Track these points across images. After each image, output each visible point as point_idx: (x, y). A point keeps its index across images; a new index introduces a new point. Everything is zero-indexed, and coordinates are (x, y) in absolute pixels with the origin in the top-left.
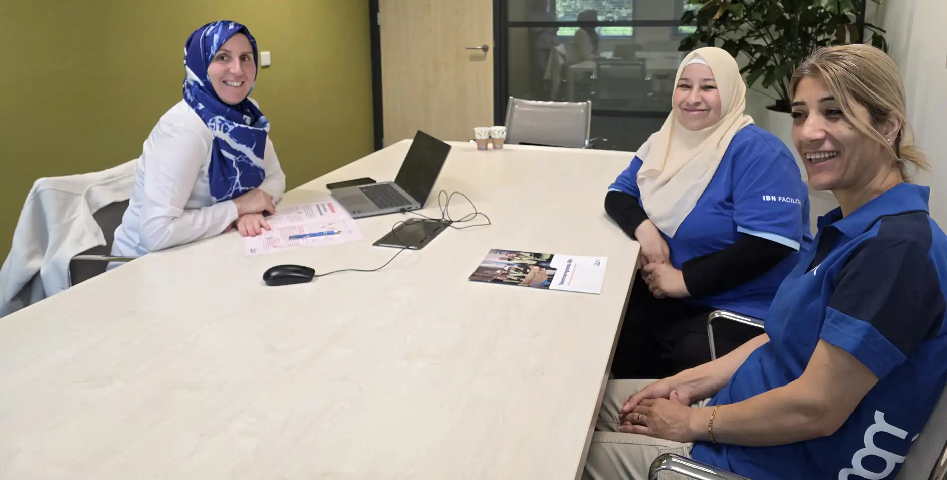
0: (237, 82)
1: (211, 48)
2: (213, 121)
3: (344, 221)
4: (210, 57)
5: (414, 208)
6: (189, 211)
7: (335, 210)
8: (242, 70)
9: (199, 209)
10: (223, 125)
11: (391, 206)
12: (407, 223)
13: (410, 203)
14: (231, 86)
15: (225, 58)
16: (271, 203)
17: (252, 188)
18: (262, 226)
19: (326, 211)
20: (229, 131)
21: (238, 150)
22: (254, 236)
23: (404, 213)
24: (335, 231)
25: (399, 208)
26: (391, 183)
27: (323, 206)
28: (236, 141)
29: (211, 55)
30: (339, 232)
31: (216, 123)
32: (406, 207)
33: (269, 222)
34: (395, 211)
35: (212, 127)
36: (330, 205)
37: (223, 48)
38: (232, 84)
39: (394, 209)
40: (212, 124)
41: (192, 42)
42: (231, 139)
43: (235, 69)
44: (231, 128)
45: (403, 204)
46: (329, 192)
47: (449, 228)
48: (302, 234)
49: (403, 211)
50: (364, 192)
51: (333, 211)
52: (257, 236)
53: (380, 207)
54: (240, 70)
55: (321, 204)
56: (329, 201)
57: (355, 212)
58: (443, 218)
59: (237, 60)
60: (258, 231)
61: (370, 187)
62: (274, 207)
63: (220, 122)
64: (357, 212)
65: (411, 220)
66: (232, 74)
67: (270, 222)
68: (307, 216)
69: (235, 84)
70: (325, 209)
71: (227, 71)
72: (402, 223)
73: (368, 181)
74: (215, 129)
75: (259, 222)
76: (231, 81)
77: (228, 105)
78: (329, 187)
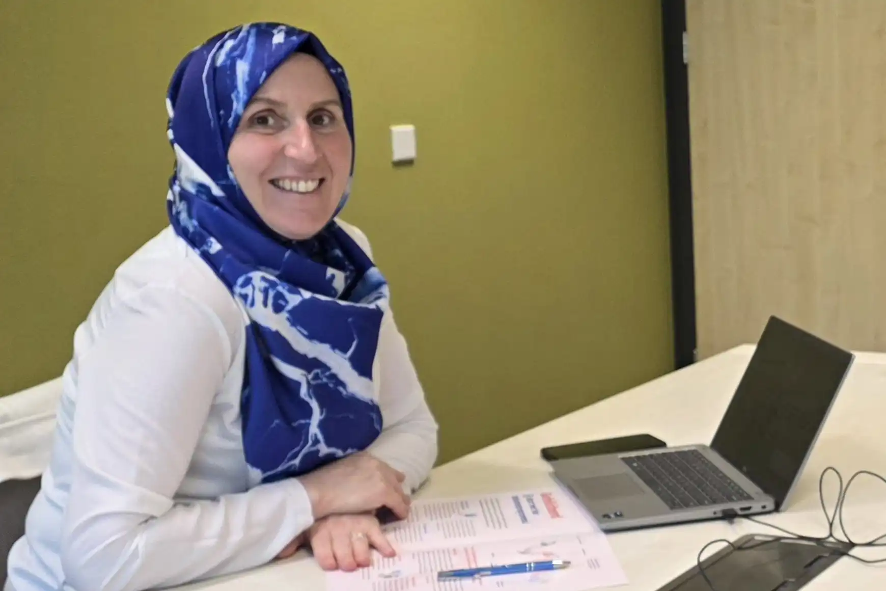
0: (306, 181)
1: (233, 96)
2: (248, 282)
3: (579, 538)
4: (231, 120)
5: (760, 510)
6: (187, 505)
7: (560, 510)
8: (317, 148)
9: (214, 499)
10: (271, 294)
11: (700, 503)
12: (738, 547)
13: (749, 498)
14: (291, 190)
15: (271, 121)
16: (398, 490)
17: (349, 451)
18: (372, 546)
19: (536, 512)
20: (289, 307)
21: (311, 355)
22: (351, 570)
23: (731, 522)
24: (556, 562)
25: (719, 508)
26: (704, 447)
27: (530, 499)
28: (306, 333)
29: (233, 115)
30: (566, 564)
31: (254, 288)
32: (736, 506)
33: (391, 536)
34: (711, 515)
35: (244, 297)
36: (547, 498)
37: (260, 95)
38: (294, 186)
39: (708, 511)
40: (244, 291)
41: (183, 82)
42: (293, 330)
43: (297, 146)
44: (294, 300)
45: (730, 499)
46: (547, 467)
47: (844, 560)
48: (473, 566)
49: (729, 516)
50: (633, 468)
51: (554, 512)
52: (360, 570)
53: (673, 505)
54: (312, 149)
55: (524, 496)
56: (546, 490)
57: (606, 516)
58: (831, 535)
59: (301, 124)
60: (361, 558)
61: (651, 456)
62: (406, 501)
63: (264, 285)
64: (612, 516)
65: (751, 537)
66: (293, 159)
67: (394, 537)
68: (488, 525)
69: (303, 186)
70: (533, 506)
71: (279, 154)
72: (725, 544)
73: (648, 441)
74: (252, 304)
75: (368, 536)
76: (292, 179)
77: (285, 243)
78: (548, 454)
